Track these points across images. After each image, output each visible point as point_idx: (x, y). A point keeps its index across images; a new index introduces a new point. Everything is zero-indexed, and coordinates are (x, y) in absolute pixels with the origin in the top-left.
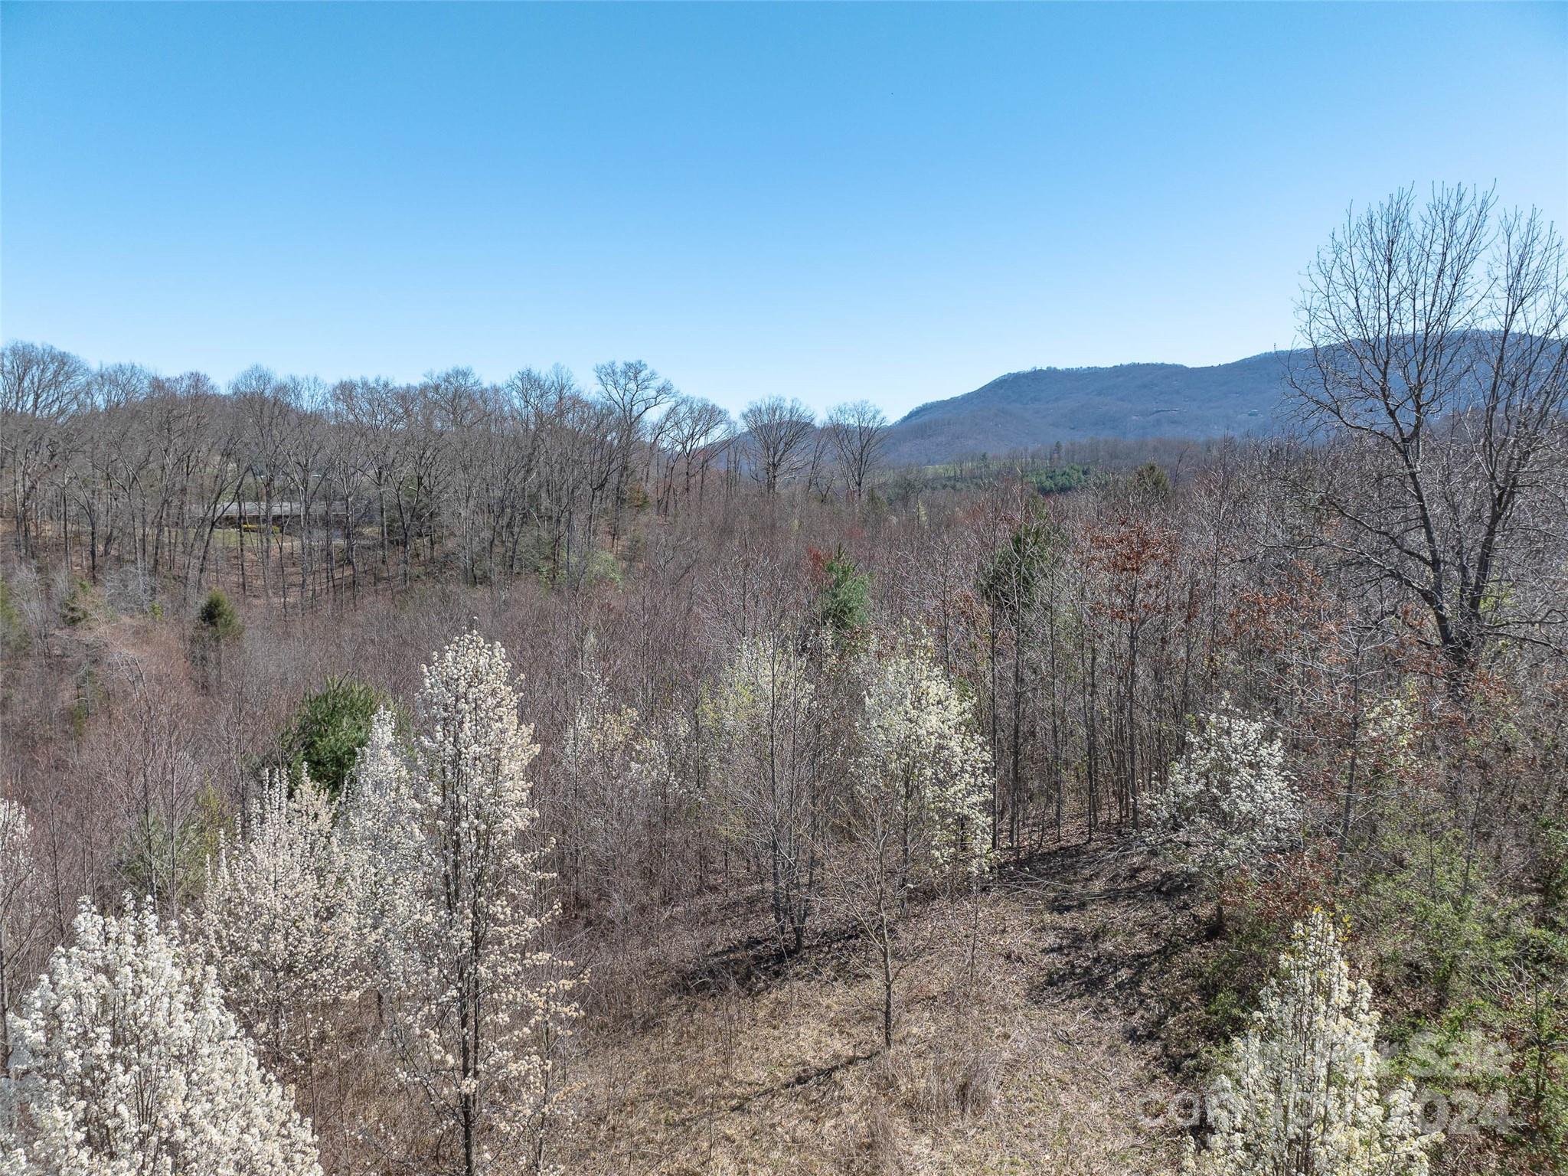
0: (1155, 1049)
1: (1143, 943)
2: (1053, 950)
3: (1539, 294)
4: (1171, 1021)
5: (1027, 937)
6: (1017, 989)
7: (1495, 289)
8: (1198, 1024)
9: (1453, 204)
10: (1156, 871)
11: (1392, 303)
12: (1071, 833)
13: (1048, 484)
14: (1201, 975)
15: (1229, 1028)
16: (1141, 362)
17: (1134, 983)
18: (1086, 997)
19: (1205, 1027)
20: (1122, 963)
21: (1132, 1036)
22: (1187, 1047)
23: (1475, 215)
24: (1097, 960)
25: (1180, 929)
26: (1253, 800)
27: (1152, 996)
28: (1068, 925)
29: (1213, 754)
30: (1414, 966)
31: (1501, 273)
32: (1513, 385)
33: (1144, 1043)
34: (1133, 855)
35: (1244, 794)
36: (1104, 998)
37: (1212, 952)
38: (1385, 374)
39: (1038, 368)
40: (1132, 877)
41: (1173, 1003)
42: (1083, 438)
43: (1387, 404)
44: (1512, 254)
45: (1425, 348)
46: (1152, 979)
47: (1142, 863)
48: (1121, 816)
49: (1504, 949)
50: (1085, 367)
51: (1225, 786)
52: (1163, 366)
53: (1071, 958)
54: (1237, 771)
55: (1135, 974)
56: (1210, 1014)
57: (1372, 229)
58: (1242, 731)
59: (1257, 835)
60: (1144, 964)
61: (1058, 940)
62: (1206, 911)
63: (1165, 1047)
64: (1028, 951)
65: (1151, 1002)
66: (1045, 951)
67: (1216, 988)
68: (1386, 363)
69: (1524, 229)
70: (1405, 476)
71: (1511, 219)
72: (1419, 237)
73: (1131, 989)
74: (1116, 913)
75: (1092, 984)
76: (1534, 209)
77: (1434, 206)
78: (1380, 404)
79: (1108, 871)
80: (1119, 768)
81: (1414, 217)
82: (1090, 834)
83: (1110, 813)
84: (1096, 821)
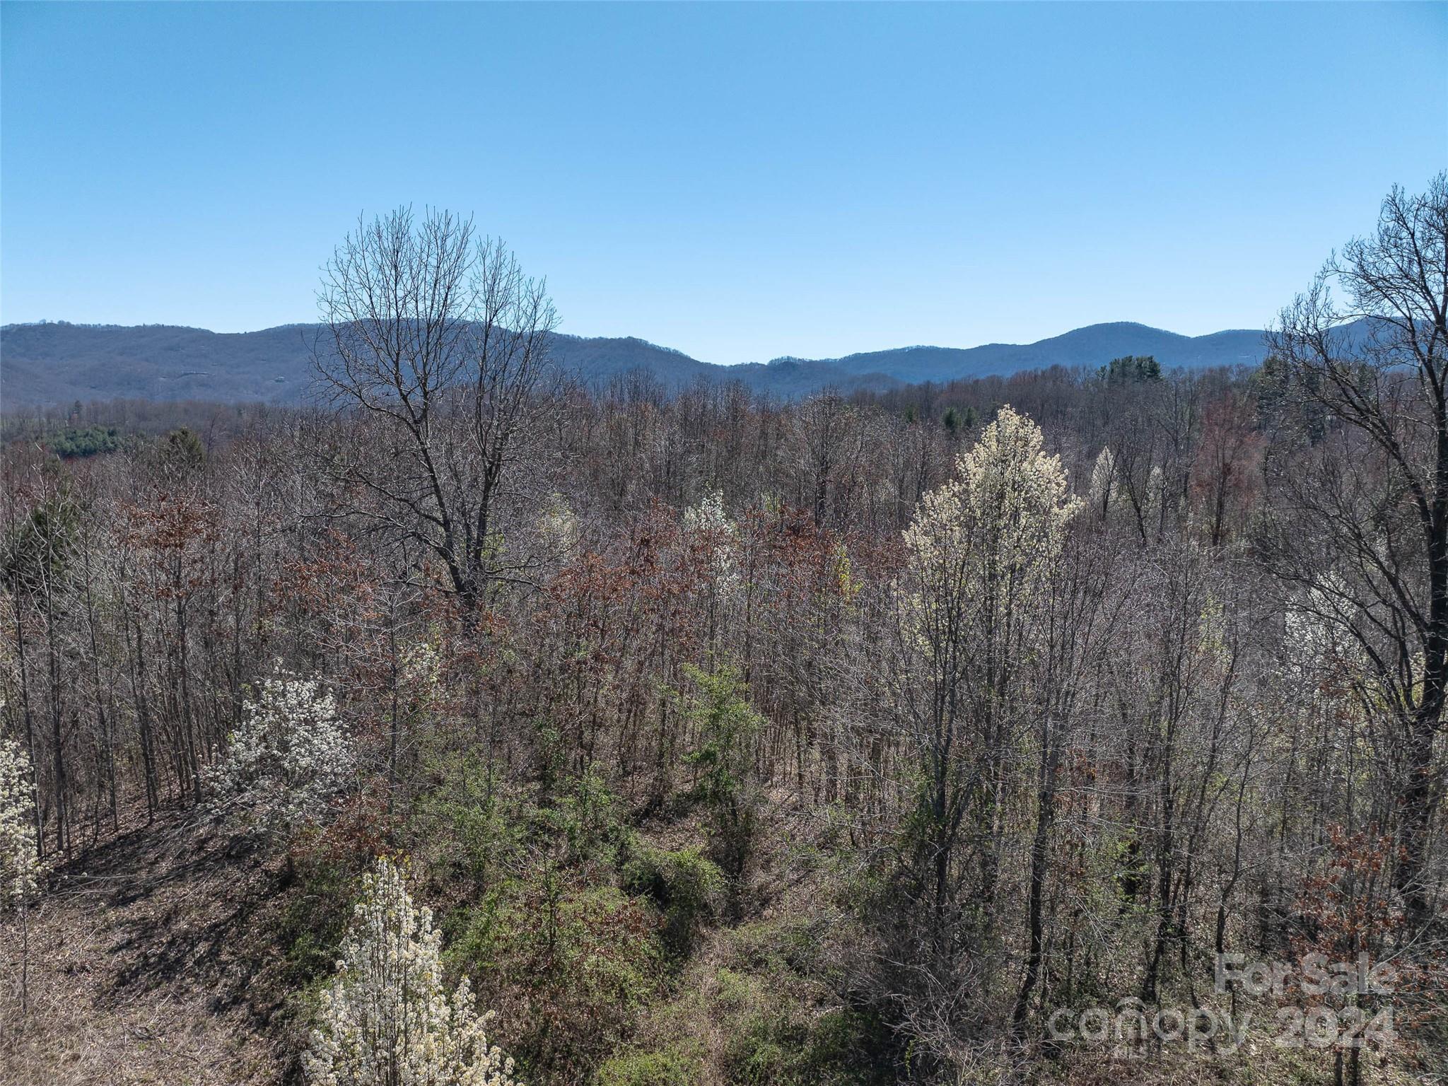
0: (242, 1012)
1: (218, 912)
2: (120, 948)
3: (507, 307)
4: (254, 980)
5: (90, 942)
6: (83, 1002)
7: (477, 300)
8: (281, 973)
9: (443, 226)
10: (224, 837)
11: (400, 303)
12: (129, 820)
13: (68, 445)
14: (278, 926)
15: (309, 968)
16: (166, 324)
17: (213, 954)
18: (164, 985)
19: (288, 975)
20: (199, 938)
21: (218, 1007)
22: (272, 999)
23: (460, 238)
24: (171, 943)
25: (253, 888)
26: (311, 753)
27: (233, 961)
28: (136, 916)
29: (271, 719)
30: (457, 865)
31: (480, 287)
32: (494, 379)
33: (230, 1010)
34: (199, 827)
35: (303, 750)
36: (183, 979)
37: (286, 902)
38: (397, 364)
39: (48, 321)
40: (200, 849)
41: (254, 962)
42: (106, 398)
43: (400, 390)
44: (487, 273)
45: (428, 343)
46: (231, 944)
47: (208, 833)
48: (182, 790)
49: (519, 832)
50: (104, 323)
51: (285, 747)
52: (189, 330)
53: (143, 949)
54: (295, 731)
55: (213, 945)
56: (291, 960)
57: (380, 237)
58: (296, 691)
59: (318, 785)
60: (221, 933)
61: (126, 936)
62: (275, 865)
63: (252, 1006)
64: (93, 957)
65: (233, 968)
66: (113, 951)
67: (294, 934)
68: (398, 355)
69: (494, 255)
70: (418, 451)
71: (485, 245)
72: (417, 249)
73: (211, 961)
74: (187, 891)
75: (168, 968)
76: (500, 240)
77: (429, 226)
78: (394, 390)
79: (174, 849)
80: (176, 743)
81: (413, 233)
82: (151, 815)
83: (170, 789)
84: (156, 800)
